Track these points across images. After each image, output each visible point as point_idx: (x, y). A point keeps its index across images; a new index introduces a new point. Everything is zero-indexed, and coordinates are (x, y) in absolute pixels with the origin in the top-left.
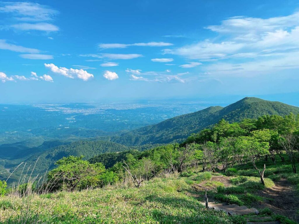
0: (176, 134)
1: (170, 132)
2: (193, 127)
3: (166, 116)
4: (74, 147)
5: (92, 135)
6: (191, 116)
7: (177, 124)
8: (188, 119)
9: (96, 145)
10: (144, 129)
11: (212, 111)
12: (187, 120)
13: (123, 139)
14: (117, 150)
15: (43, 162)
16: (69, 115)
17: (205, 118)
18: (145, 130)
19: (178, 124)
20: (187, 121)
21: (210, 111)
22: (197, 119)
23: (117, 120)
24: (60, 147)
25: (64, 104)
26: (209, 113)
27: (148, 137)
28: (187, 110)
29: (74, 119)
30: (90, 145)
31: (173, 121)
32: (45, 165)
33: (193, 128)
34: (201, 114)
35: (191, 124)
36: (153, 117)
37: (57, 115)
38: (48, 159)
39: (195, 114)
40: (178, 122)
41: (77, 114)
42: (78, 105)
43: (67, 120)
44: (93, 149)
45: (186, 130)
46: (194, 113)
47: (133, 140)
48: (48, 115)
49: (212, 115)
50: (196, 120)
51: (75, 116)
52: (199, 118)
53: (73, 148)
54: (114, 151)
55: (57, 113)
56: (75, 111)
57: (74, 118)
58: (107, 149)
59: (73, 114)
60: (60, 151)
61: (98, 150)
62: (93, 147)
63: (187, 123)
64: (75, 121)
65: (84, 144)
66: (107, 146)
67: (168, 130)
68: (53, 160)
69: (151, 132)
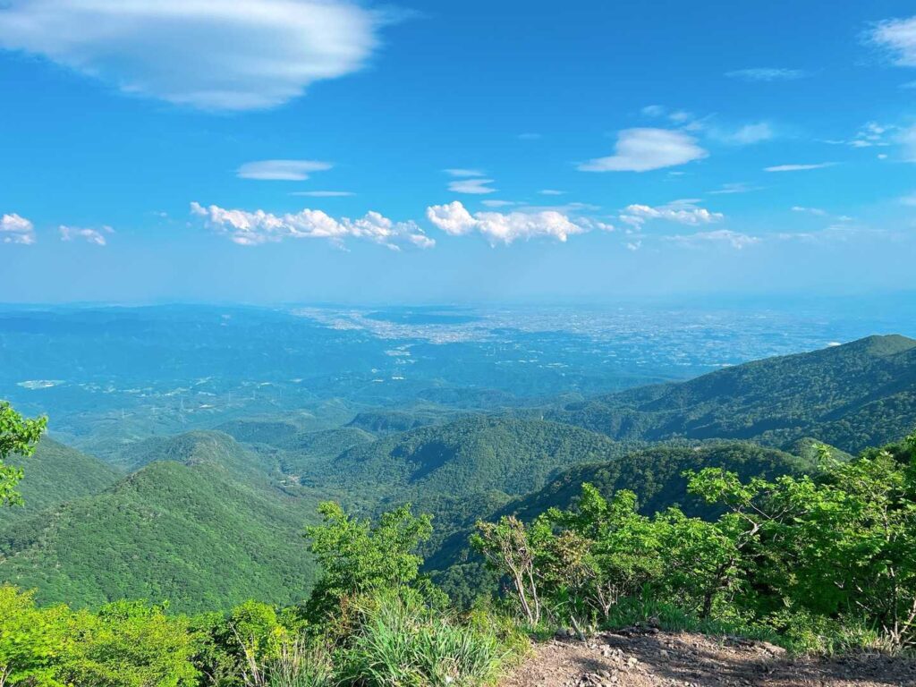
0: (763, 413)
1: (735, 409)
2: (820, 395)
3: (684, 355)
4: (468, 431)
5: (475, 404)
6: (805, 362)
7: (757, 386)
8: (793, 372)
9: (525, 430)
10: (640, 395)
11: (878, 351)
12: (792, 375)
13: (582, 420)
14: (590, 447)
15: (385, 466)
16: (393, 344)
17: (860, 371)
18: (644, 398)
19: (760, 384)
20: (790, 377)
21: (871, 351)
22: (826, 371)
23: (532, 361)
24: (426, 430)
25: (374, 309)
26: (867, 355)
27: (660, 417)
28: (754, 339)
29: (408, 354)
30: (510, 430)
31: (740, 374)
32: (392, 474)
33: (818, 399)
34: (840, 359)
35: (806, 386)
36: (643, 358)
37: (360, 341)
38: (396, 459)
39: (817, 356)
40: (758, 378)
41: (413, 340)
42: (411, 312)
43: (388, 355)
44: (520, 441)
45: (797, 404)
46: (812, 354)
47: (616, 424)
48: (337, 341)
49: (884, 365)
50: (824, 377)
51: (407, 346)
52: (834, 369)
53: (464, 433)
54: (579, 450)
55: (359, 333)
56: (407, 330)
57: (406, 350)
58: (559, 442)
59: (402, 342)
60: (429, 441)
61: (532, 443)
62: (519, 434)
63: (792, 384)
64: (412, 361)
65: (493, 425)
66: (556, 435)
67: (727, 401)
68: (411, 461)
69: (670, 405)
